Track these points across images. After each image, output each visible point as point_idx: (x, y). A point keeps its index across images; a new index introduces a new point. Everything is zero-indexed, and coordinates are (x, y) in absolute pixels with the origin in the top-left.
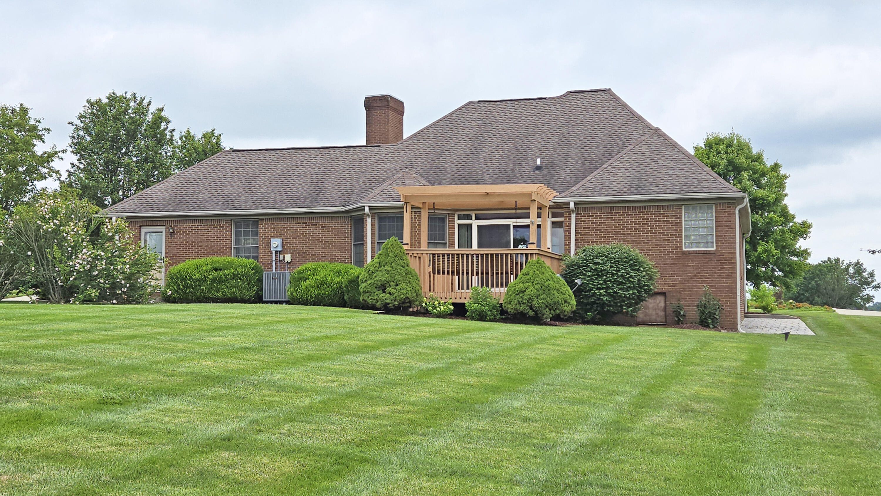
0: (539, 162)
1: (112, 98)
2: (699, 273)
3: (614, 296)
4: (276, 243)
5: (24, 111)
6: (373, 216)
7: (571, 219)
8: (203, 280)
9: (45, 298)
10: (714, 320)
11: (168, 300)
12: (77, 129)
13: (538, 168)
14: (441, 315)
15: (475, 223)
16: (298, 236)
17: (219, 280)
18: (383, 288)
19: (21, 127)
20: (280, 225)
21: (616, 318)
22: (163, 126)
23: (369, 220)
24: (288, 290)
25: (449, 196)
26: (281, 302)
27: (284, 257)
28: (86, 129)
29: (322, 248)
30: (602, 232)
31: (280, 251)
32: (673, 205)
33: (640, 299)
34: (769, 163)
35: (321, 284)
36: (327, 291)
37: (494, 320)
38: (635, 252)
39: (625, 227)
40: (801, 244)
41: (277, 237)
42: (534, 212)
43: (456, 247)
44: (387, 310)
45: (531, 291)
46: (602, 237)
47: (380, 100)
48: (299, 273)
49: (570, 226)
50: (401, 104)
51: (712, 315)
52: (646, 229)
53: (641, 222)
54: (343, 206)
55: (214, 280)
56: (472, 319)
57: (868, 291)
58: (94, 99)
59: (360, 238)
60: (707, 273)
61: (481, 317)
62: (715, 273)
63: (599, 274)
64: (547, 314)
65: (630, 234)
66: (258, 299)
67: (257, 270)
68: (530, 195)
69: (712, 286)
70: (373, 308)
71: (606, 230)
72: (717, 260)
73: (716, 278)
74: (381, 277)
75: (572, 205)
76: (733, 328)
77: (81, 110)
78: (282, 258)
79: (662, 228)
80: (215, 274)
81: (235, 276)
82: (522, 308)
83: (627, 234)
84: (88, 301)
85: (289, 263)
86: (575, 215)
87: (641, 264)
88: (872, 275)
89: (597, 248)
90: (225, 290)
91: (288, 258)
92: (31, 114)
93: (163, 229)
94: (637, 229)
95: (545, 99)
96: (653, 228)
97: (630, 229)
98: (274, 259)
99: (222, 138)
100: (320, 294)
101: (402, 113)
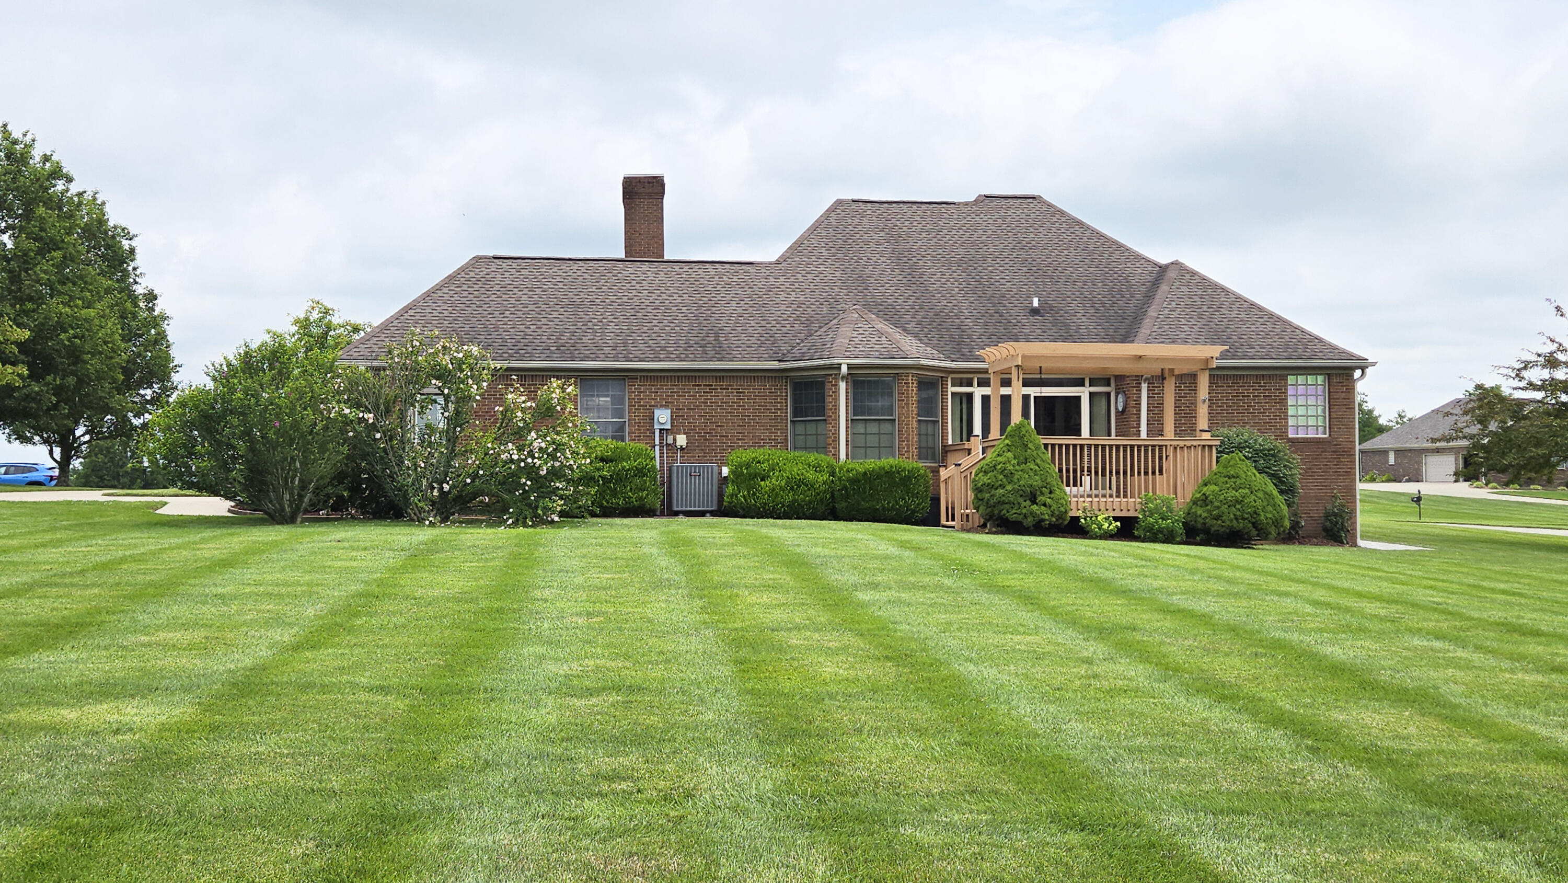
0: (1036, 303)
2: (1310, 469)
4: (663, 417)
6: (848, 378)
7: (1140, 390)
13: (1035, 312)
14: (1107, 536)
15: (978, 392)
16: (698, 406)
20: (666, 389)
23: (843, 384)
26: (702, 514)
27: (675, 440)
29: (738, 426)
30: (1183, 410)
31: (667, 430)
32: (1276, 375)
39: (1214, 403)
41: (662, 406)
46: (1183, 417)
47: (649, 183)
49: (1140, 401)
52: (1241, 406)
53: (1235, 396)
54: (779, 361)
60: (1320, 469)
62: (1330, 468)
65: (1220, 413)
69: (1326, 486)
71: (1188, 407)
72: (1332, 452)
73: (1331, 476)
76: (1355, 545)
78: (670, 441)
79: (1262, 406)
83: (1217, 413)
85: (682, 449)
86: (1146, 385)
91: (682, 440)
94: (1230, 406)
95: (955, 204)
96: (1251, 406)
97: (1220, 407)
98: (657, 442)
100: (796, 501)
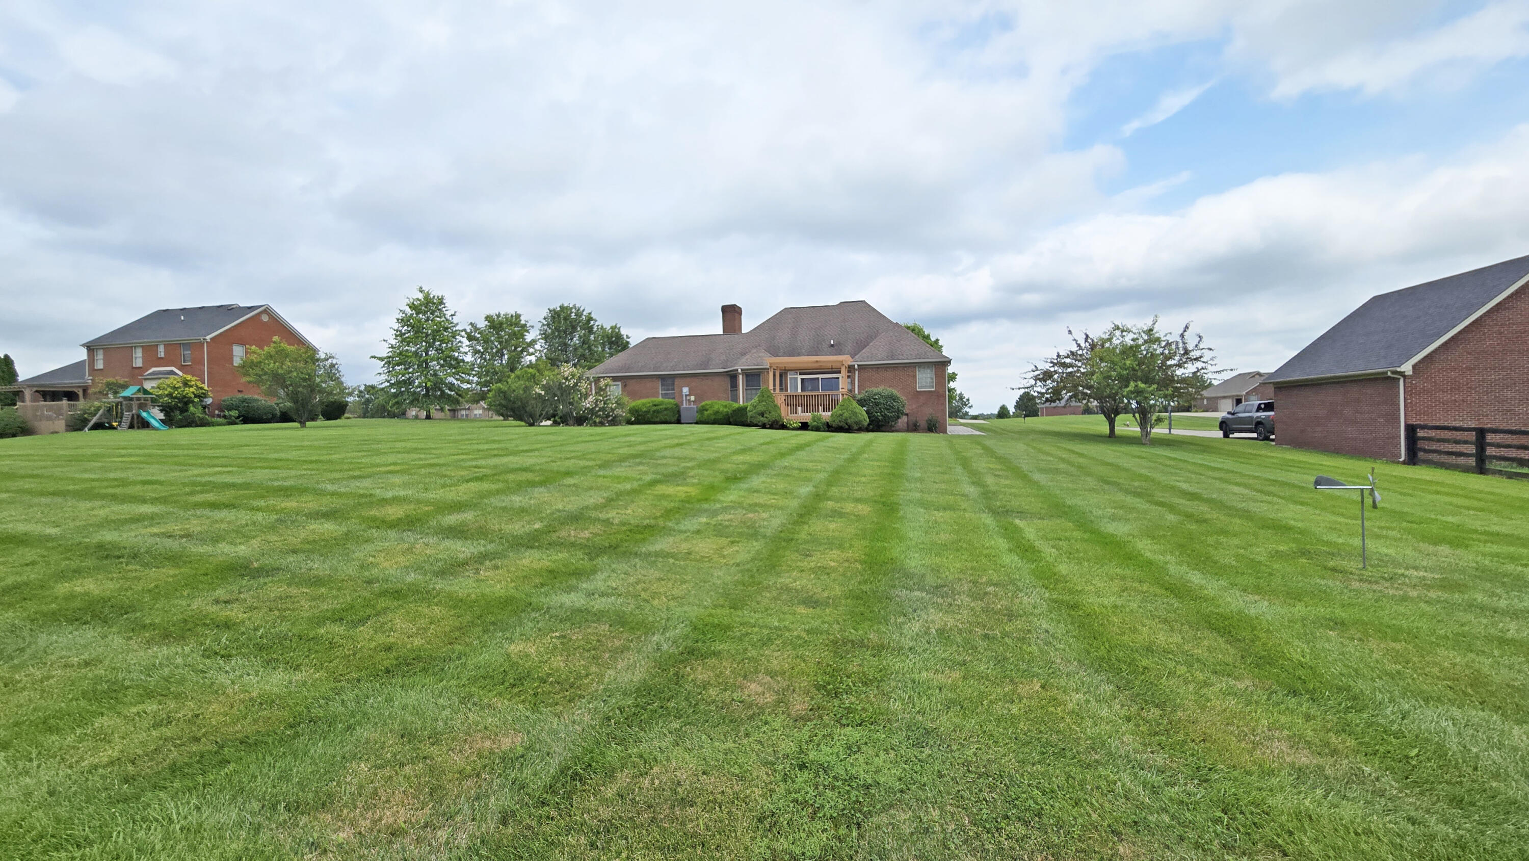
0: (832, 342)
1: (562, 307)
2: (926, 403)
3: (884, 416)
4: (686, 390)
5: (518, 316)
6: (743, 374)
7: (855, 374)
8: (648, 412)
9: (556, 423)
10: (936, 428)
11: (629, 422)
12: (544, 325)
13: (832, 346)
14: (794, 429)
15: (800, 377)
16: (697, 386)
17: (658, 412)
18: (762, 415)
19: (517, 324)
20: (686, 380)
21: (883, 428)
22: (592, 323)
23: (741, 376)
24: (697, 416)
25: (792, 363)
26: (691, 423)
28: (548, 325)
29: (713, 392)
30: (873, 382)
31: (688, 395)
32: (911, 366)
33: (898, 417)
34: (933, 339)
35: (717, 412)
36: (720, 417)
37: (824, 431)
38: (895, 392)
39: (888, 378)
40: (952, 385)
41: (685, 387)
42: (843, 370)
43: (799, 390)
44: (764, 426)
45: (846, 415)
46: (874, 384)
47: (727, 307)
48: (703, 406)
49: (855, 378)
50: (740, 309)
51: (934, 425)
52: (898, 379)
53: (896, 375)
54: (725, 369)
55: (654, 412)
56: (812, 430)
57: (966, 409)
58: (551, 308)
59: (734, 386)
60: (930, 403)
61: (817, 429)
62: (935, 402)
63: (877, 404)
64: (856, 427)
65: (892, 383)
66: (679, 422)
67: (677, 406)
68: (842, 362)
69: (934, 409)
70: (756, 425)
71: (878, 380)
72: (936, 396)
73: (936, 405)
74: (761, 408)
75: (856, 367)
76: (945, 431)
77: (545, 315)
78: (690, 399)
79: (907, 379)
80: (655, 408)
81: (666, 409)
82: (841, 424)
83: (889, 383)
84: (595, 424)
85: (693, 401)
86: (858, 372)
87: (898, 398)
88: (968, 400)
89: (875, 390)
90: (662, 417)
91: (693, 398)
92: (522, 318)
93: (619, 383)
94: (894, 379)
96: (902, 379)
97: (890, 380)
98: (685, 400)
99: (621, 329)
100: (716, 418)
101: (741, 314)
